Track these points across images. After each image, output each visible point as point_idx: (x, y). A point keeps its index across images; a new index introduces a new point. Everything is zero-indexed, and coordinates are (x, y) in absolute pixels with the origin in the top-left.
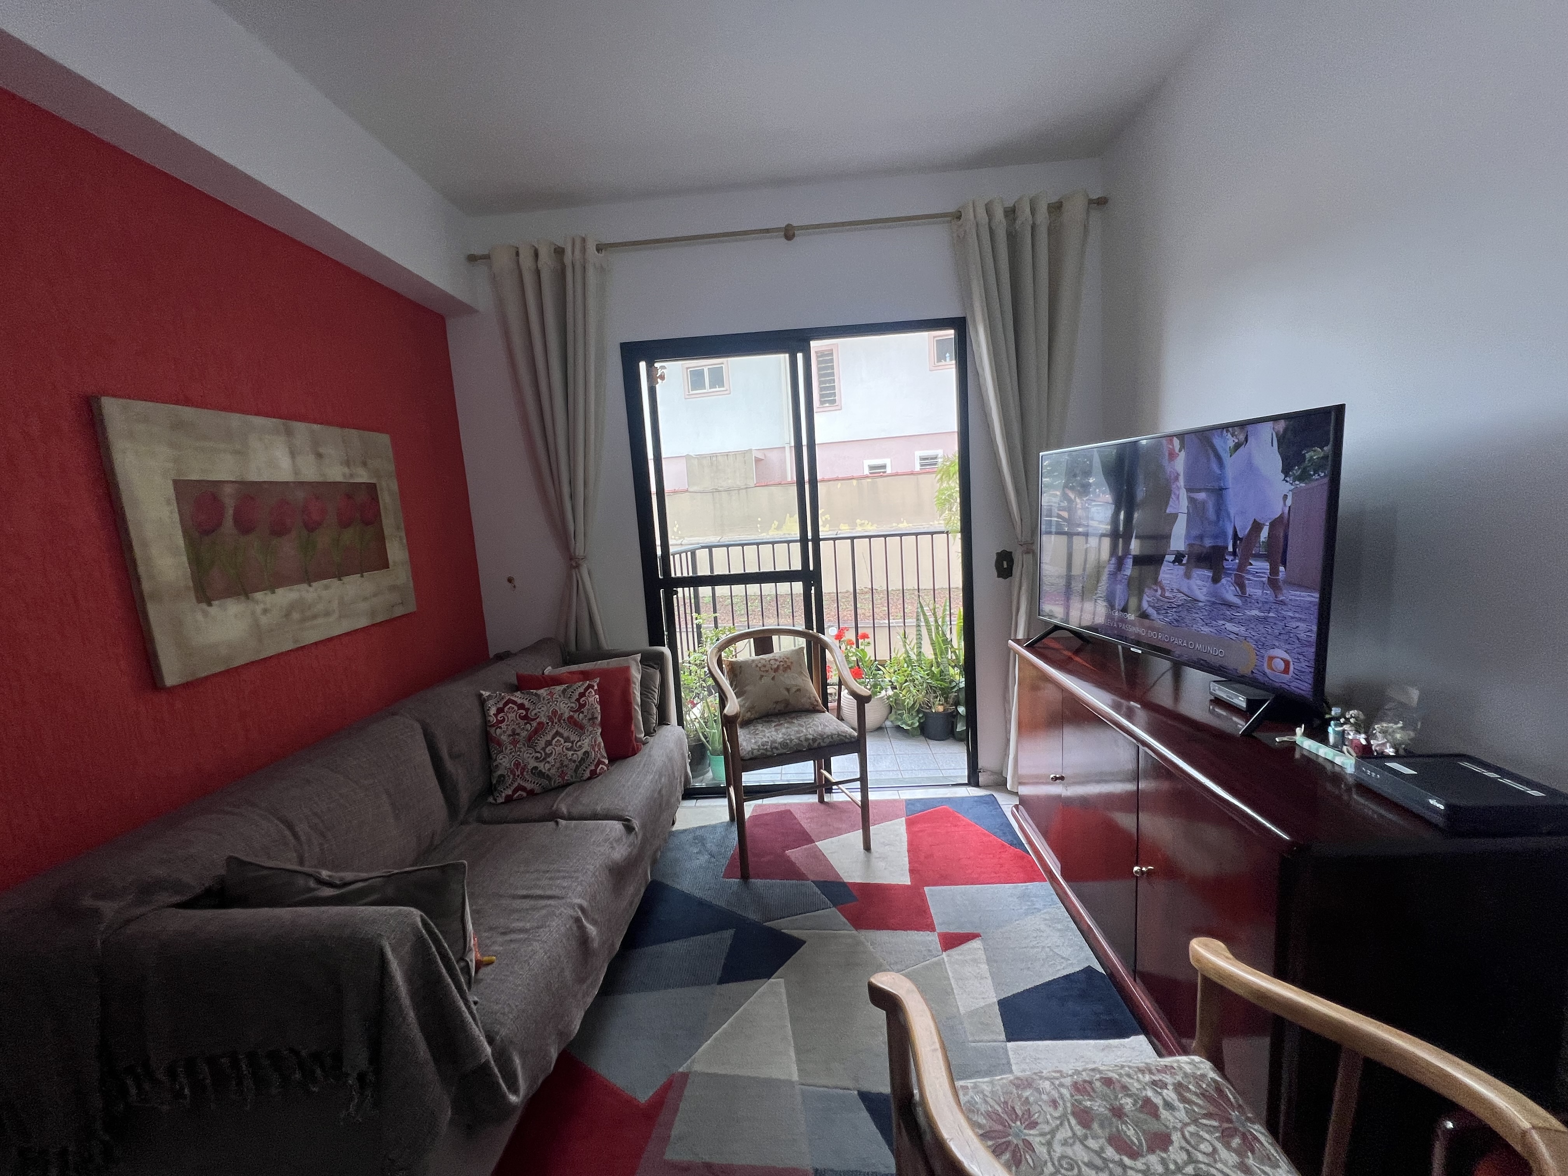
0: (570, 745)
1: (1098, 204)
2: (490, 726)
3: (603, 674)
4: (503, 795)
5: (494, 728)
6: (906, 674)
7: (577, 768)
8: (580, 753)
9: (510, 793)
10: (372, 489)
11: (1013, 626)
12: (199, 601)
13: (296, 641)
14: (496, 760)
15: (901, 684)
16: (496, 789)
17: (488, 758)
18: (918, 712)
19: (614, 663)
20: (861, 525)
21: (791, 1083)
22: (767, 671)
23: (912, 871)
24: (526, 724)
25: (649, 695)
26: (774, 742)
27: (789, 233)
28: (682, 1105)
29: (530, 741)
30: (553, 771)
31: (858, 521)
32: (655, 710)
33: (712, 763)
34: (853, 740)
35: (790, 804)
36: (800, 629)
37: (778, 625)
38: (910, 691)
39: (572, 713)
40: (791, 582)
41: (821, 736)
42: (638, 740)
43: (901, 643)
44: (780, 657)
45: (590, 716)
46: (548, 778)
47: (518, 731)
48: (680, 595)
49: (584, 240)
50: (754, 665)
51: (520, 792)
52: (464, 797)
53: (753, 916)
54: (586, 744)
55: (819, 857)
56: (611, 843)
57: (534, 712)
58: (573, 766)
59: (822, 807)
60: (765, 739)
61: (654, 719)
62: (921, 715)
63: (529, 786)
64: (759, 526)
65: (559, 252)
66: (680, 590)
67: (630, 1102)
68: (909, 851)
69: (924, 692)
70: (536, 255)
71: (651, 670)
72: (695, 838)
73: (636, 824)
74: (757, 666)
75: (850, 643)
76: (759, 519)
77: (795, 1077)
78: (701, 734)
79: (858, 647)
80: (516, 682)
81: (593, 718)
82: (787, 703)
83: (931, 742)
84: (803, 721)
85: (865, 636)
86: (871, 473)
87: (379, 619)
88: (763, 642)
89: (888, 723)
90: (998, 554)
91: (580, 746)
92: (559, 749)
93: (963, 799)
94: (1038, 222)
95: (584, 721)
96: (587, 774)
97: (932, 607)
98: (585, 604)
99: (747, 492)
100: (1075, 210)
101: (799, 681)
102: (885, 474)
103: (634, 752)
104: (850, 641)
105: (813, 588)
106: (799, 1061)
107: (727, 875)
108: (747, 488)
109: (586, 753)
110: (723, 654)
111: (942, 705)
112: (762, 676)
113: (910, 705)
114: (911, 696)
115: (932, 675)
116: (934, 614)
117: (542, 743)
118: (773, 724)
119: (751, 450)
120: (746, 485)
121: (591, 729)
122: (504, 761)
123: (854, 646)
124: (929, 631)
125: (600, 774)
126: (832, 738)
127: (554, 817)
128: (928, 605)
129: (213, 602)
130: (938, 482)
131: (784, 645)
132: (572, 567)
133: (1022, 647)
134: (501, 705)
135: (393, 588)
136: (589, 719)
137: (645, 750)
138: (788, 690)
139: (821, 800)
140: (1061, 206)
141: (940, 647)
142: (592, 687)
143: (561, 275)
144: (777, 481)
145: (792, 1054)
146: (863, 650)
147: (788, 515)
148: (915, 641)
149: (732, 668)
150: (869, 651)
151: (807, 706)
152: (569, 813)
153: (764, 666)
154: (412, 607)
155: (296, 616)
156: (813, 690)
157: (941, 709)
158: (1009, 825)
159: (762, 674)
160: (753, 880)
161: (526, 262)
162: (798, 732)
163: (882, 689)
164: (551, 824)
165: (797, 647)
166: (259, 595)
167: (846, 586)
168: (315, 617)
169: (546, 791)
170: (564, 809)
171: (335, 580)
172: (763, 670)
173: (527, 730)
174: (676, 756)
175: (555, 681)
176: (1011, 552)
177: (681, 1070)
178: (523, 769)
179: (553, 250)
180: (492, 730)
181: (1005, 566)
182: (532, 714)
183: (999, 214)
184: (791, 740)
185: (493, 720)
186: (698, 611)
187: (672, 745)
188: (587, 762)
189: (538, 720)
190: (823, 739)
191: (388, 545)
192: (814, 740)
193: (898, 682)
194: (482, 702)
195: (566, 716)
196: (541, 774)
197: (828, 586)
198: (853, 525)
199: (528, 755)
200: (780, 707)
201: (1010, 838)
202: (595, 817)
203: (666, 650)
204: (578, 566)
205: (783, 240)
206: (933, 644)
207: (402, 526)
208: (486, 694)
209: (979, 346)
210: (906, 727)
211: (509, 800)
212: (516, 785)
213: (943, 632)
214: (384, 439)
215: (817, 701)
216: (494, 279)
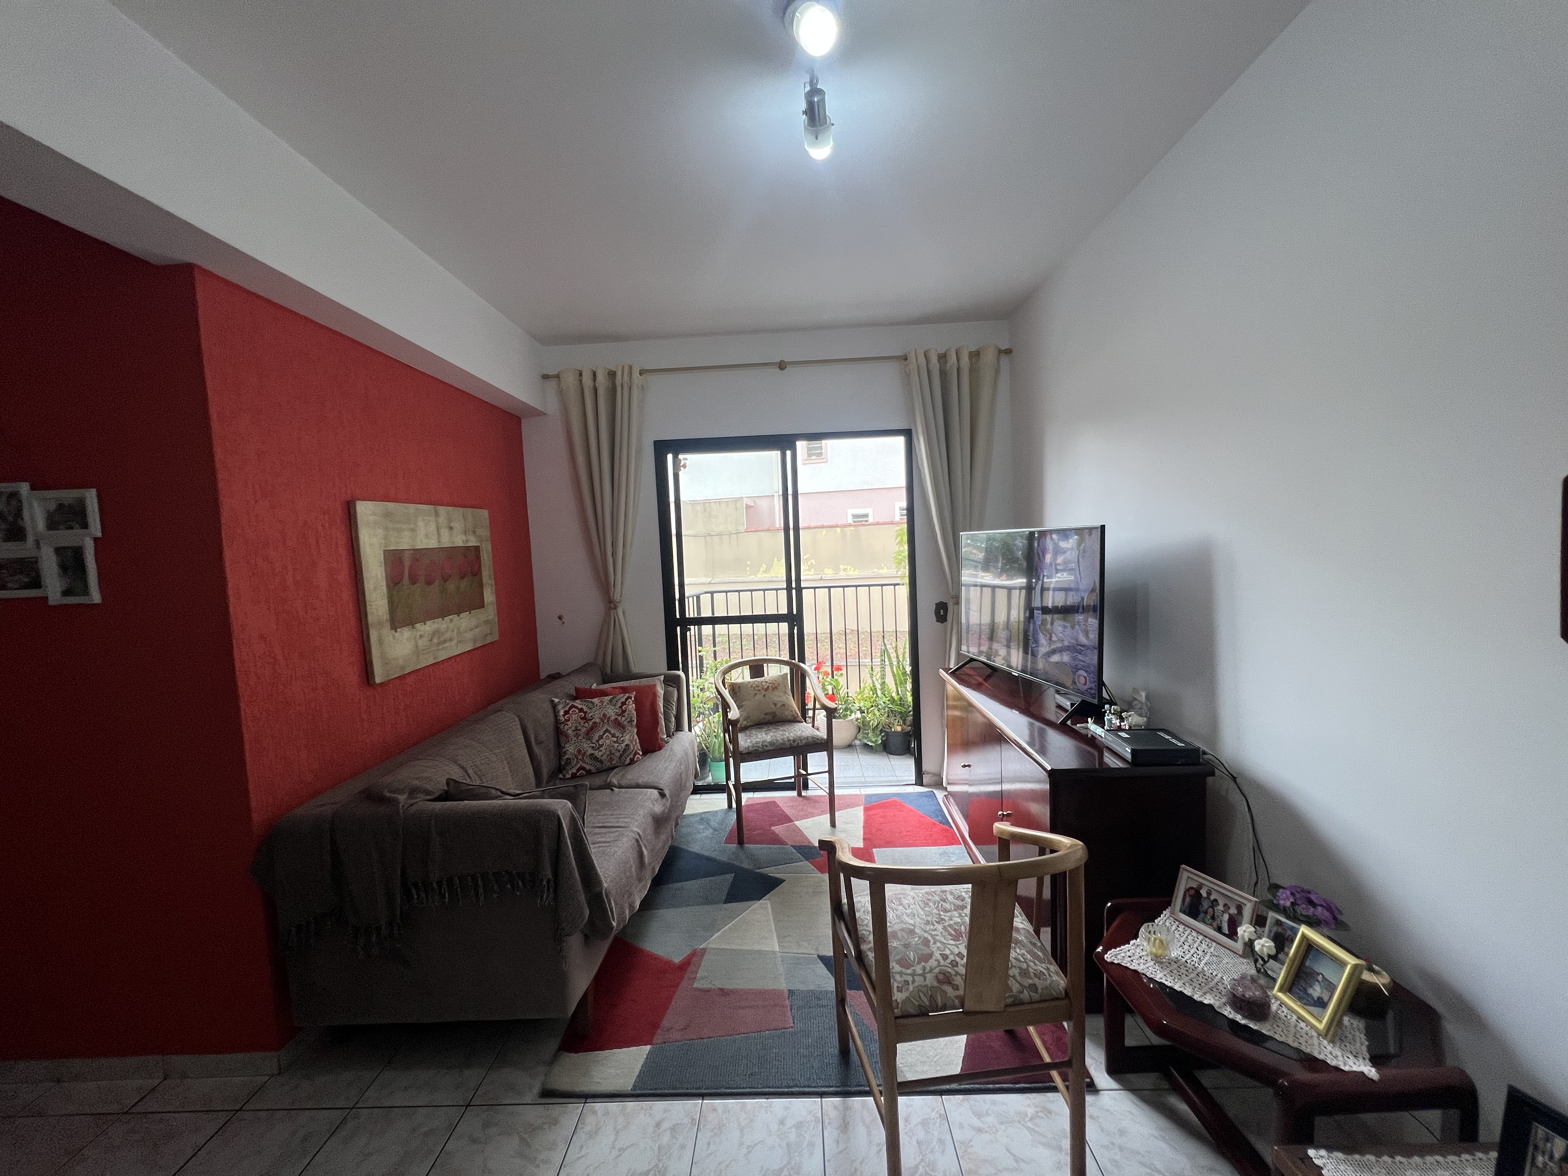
0: (616, 739)
1: (1006, 353)
2: (561, 723)
3: (638, 689)
4: (570, 773)
5: (563, 725)
6: (872, 701)
7: (621, 756)
8: (623, 745)
9: (575, 771)
10: (477, 549)
11: (947, 660)
12: (392, 629)
13: (435, 658)
14: (564, 748)
15: (868, 709)
16: (564, 768)
17: (559, 746)
18: (881, 731)
19: (644, 682)
20: (845, 570)
21: (774, 952)
22: (760, 690)
23: (864, 839)
24: (584, 723)
25: (669, 707)
26: (765, 741)
27: (782, 366)
28: (703, 963)
29: (588, 734)
30: (605, 757)
31: (842, 567)
32: (673, 719)
33: (713, 768)
34: (823, 741)
35: (774, 797)
36: (785, 659)
37: (767, 656)
38: (875, 715)
39: (616, 717)
40: (778, 622)
41: (800, 738)
42: (663, 740)
43: (869, 675)
44: (770, 680)
45: (629, 719)
46: (601, 762)
47: (579, 728)
48: (692, 631)
49: (631, 367)
50: (749, 686)
51: (581, 771)
52: (545, 772)
53: (746, 865)
54: (627, 738)
55: (798, 831)
56: (652, 801)
57: (591, 714)
58: (618, 754)
59: (800, 799)
60: (757, 740)
61: (673, 726)
62: (883, 734)
63: (588, 767)
64: (748, 568)
65: (612, 375)
66: (692, 627)
67: (669, 963)
68: (864, 827)
69: (886, 715)
70: (594, 375)
71: (671, 689)
72: (701, 819)
73: (667, 792)
74: (752, 686)
75: (826, 674)
76: (749, 563)
77: (777, 949)
78: (703, 745)
79: (833, 677)
80: (574, 694)
81: (631, 721)
82: (774, 714)
83: (891, 756)
84: (786, 727)
85: (839, 669)
86: (854, 522)
87: (479, 645)
88: (757, 669)
89: (857, 742)
90: (936, 604)
91: (623, 740)
92: (608, 742)
93: (909, 794)
94: (962, 366)
95: (625, 723)
96: (628, 761)
97: (894, 645)
98: (620, 637)
99: (737, 537)
100: (989, 358)
101: (784, 699)
102: (867, 523)
103: (660, 748)
104: (826, 672)
105: (796, 628)
106: (779, 942)
107: (728, 841)
108: (737, 533)
109: (627, 745)
110: (727, 677)
111: (900, 725)
112: (756, 694)
113: (874, 726)
114: (875, 718)
115: (892, 701)
116: (896, 651)
117: (596, 737)
118: (764, 730)
119: (742, 498)
120: (737, 530)
121: (630, 728)
122: (570, 749)
123: (830, 676)
124: (891, 664)
125: (637, 761)
126: (808, 739)
127: (609, 786)
128: (891, 644)
129: (398, 630)
130: (897, 544)
131: (773, 672)
132: (611, 608)
133: (947, 673)
134: (567, 709)
135: (487, 622)
136: (629, 722)
137: (667, 747)
138: (775, 705)
139: (800, 794)
140: (979, 354)
141: (900, 679)
142: (631, 698)
143: (612, 391)
144: (766, 527)
145: (775, 938)
146: (836, 680)
147: (776, 559)
148: (879, 674)
149: (733, 687)
150: (842, 681)
151: (789, 717)
152: (619, 784)
153: (758, 686)
154: (496, 637)
155: (435, 641)
156: (794, 705)
157: (899, 729)
158: (942, 810)
159: (757, 692)
160: (747, 845)
161: (587, 381)
162: (782, 735)
163: (852, 712)
164: (608, 791)
165: (782, 673)
166: (418, 626)
167: (824, 628)
168: (445, 642)
169: (599, 772)
170: (615, 781)
171: (456, 616)
172: (757, 689)
173: (586, 727)
174: (690, 752)
175: (603, 693)
176: (946, 603)
177: (701, 947)
178: (584, 755)
179: (606, 374)
180: (562, 726)
181: (942, 614)
182: (589, 716)
183: (934, 360)
184: (777, 741)
185: (562, 719)
186: (700, 645)
187: (687, 745)
188: (628, 752)
189: (593, 720)
190: (801, 740)
191: (484, 591)
192: (794, 741)
193: (865, 707)
194: (554, 706)
195: (613, 718)
196: (596, 759)
197: (808, 628)
198: (837, 569)
199: (587, 745)
200: (769, 717)
201: (940, 819)
202: (638, 786)
203: (681, 673)
204: (615, 608)
205: (778, 370)
206: (894, 675)
207: (493, 577)
208: (556, 700)
209: (920, 450)
210: (870, 744)
211: (574, 776)
212: (578, 766)
213: (903, 666)
214: (485, 513)
215: (797, 714)
216: (561, 393)
